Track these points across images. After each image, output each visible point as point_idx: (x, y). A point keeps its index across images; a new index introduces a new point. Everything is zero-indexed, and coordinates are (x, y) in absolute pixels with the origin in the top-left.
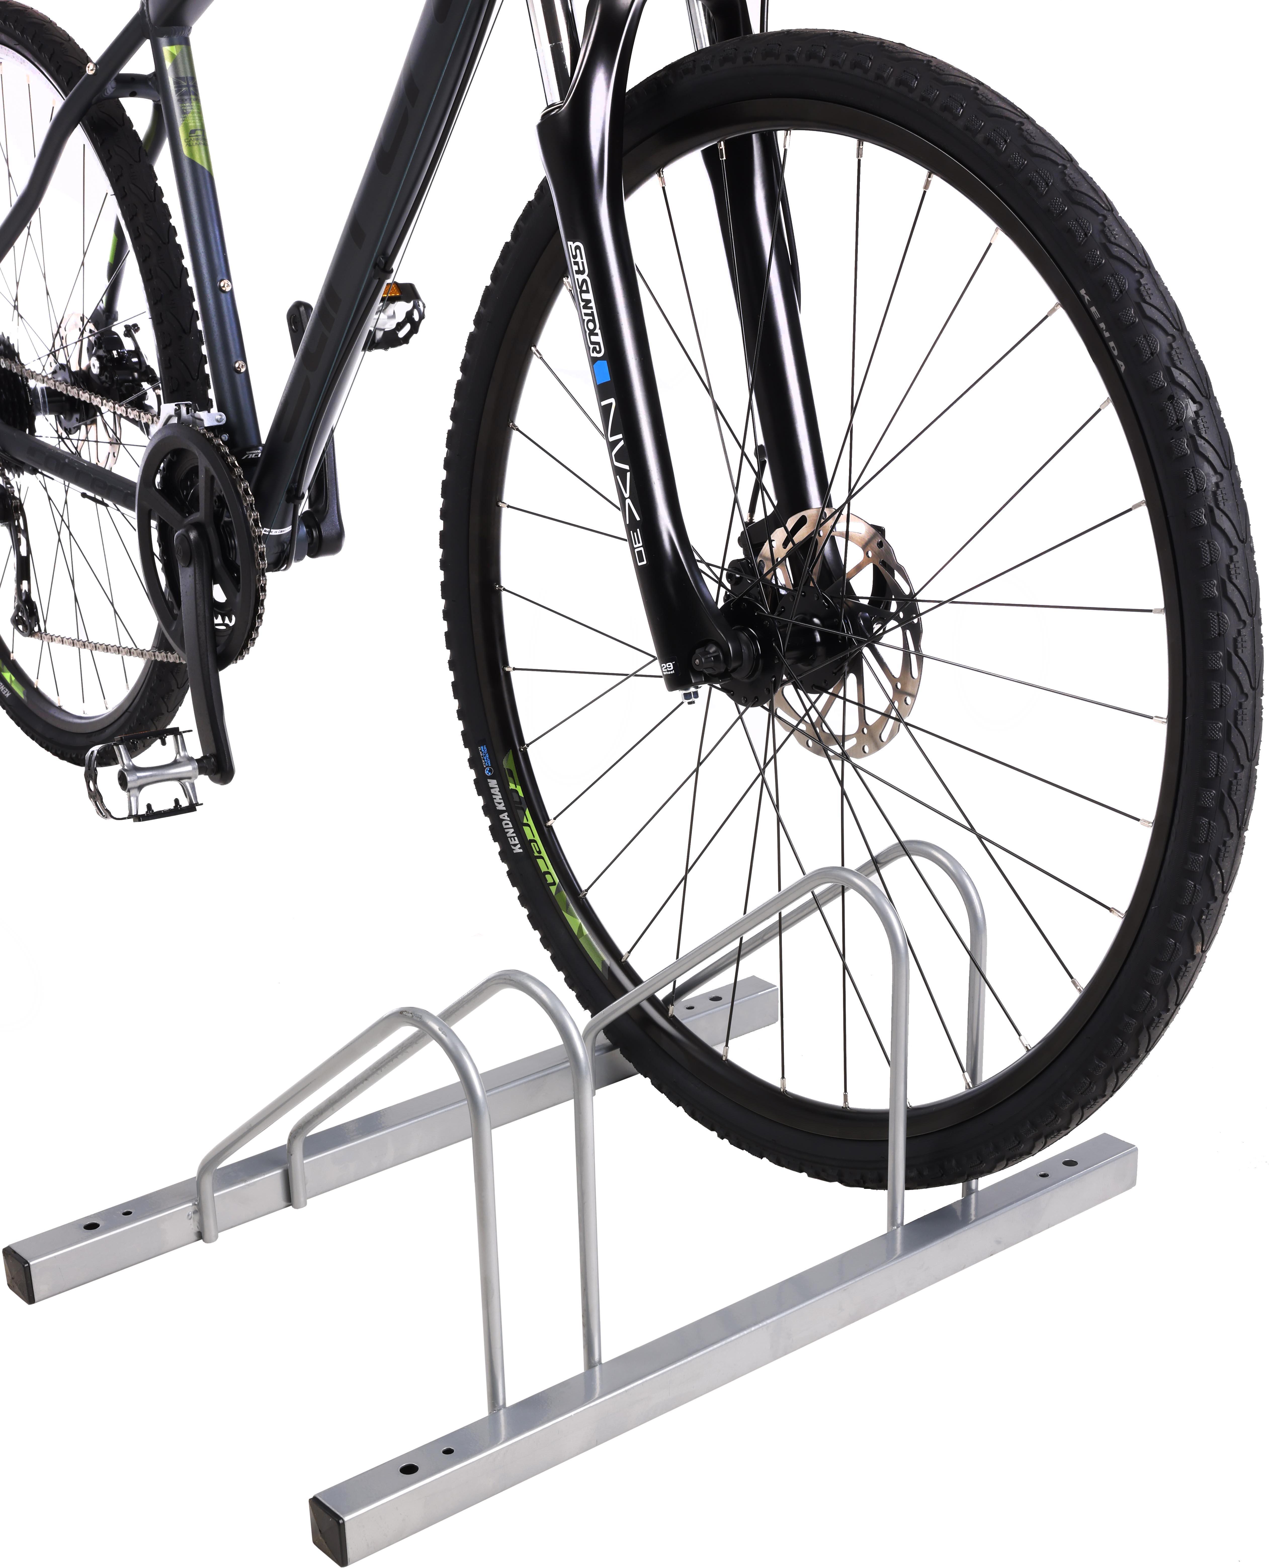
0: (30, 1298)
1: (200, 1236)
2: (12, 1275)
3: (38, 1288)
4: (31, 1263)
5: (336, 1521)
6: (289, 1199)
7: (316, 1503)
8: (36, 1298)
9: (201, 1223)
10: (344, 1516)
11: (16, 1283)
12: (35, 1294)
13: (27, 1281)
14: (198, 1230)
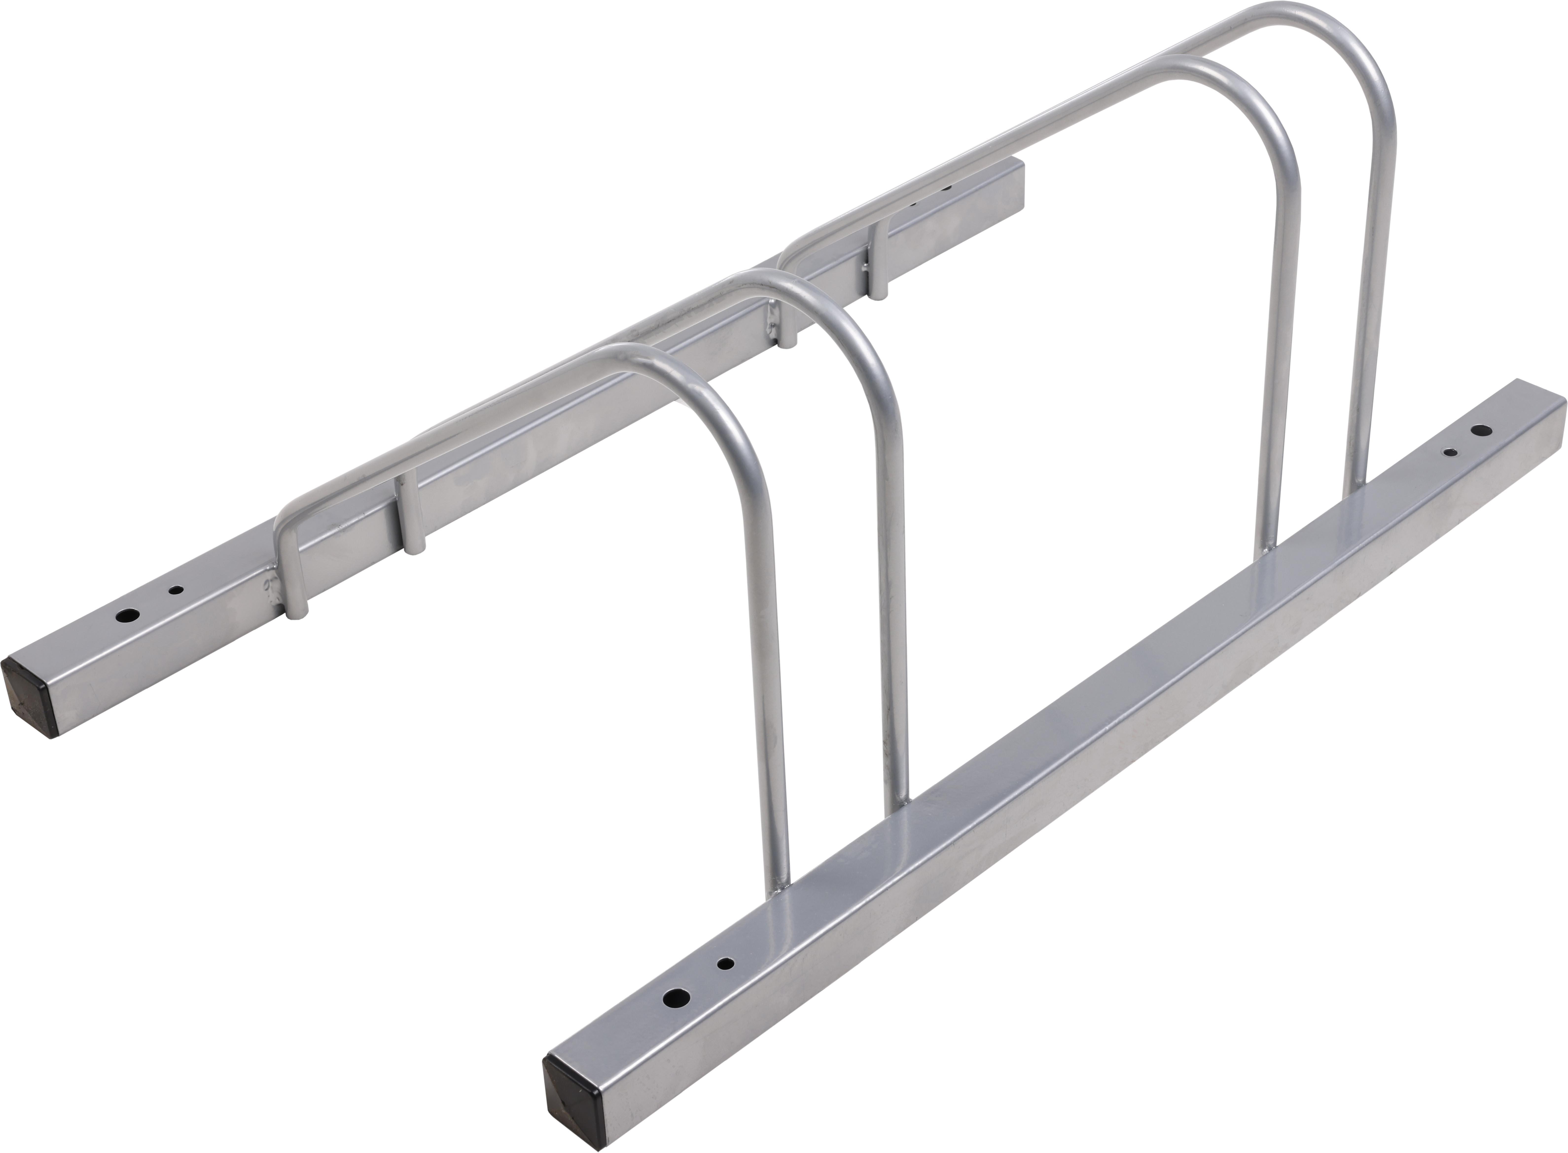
0: (51, 730)
1: (282, 609)
2: (20, 700)
3: (61, 714)
4: (49, 683)
5: (589, 1093)
6: (399, 541)
7: (551, 1063)
8: (60, 729)
9: (283, 593)
10: (599, 1085)
11: (28, 710)
12: (58, 725)
13: (45, 709)
14: (278, 602)
